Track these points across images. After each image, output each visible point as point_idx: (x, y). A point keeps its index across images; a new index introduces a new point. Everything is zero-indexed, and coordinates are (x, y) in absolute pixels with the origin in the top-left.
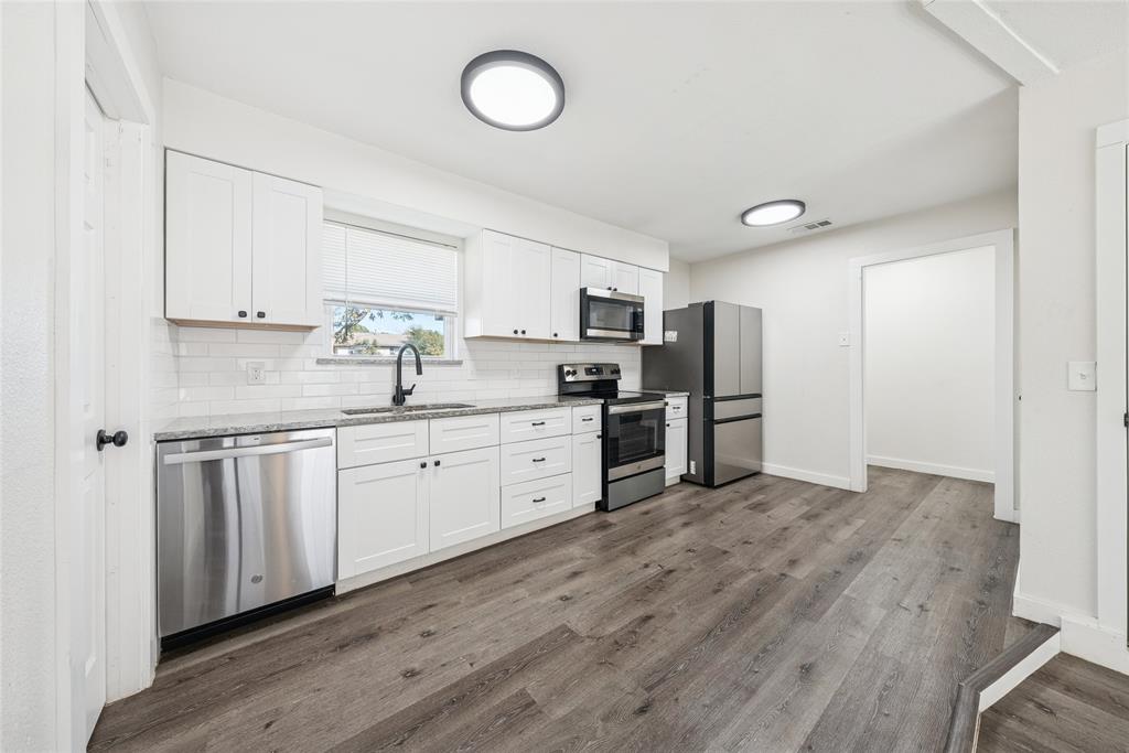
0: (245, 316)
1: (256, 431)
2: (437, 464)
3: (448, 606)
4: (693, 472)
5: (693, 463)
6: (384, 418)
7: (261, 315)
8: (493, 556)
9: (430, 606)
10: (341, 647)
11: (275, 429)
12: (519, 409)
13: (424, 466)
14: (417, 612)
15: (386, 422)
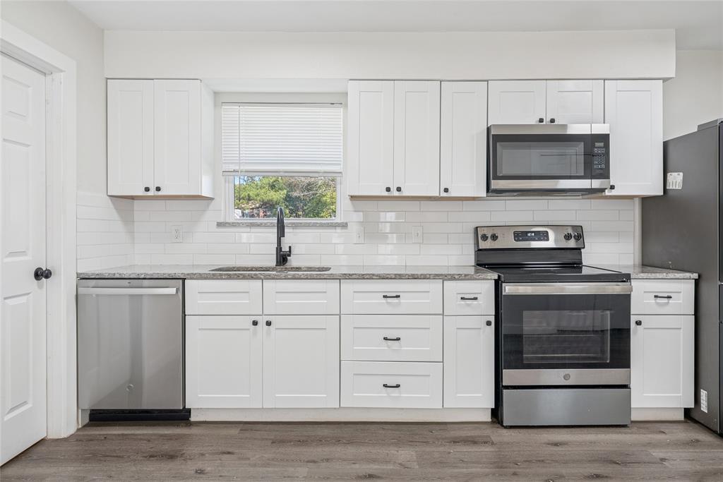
0: (149, 190)
1: (131, 277)
2: (269, 324)
3: (240, 459)
4: (704, 408)
5: (703, 394)
6: (221, 275)
7: (158, 189)
8: (326, 432)
9: (229, 453)
10: (151, 456)
11: (142, 276)
12: (362, 277)
13: (255, 323)
14: (214, 454)
15: (222, 279)
